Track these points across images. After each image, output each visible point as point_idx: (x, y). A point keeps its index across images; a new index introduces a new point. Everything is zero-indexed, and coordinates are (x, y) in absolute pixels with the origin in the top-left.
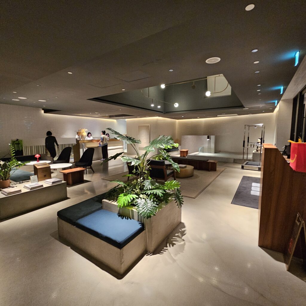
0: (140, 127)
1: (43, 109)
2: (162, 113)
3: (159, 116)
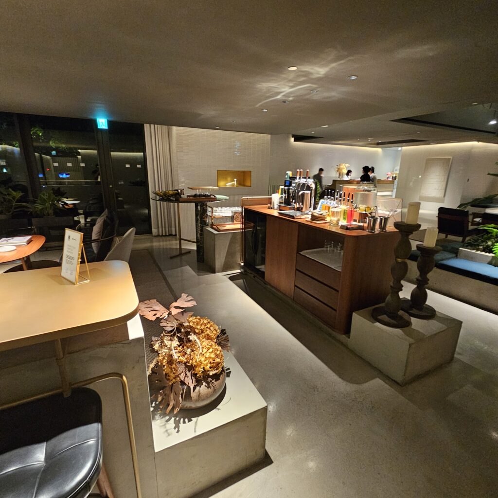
0: (430, 161)
1: (293, 136)
2: (493, 135)
3: (478, 141)
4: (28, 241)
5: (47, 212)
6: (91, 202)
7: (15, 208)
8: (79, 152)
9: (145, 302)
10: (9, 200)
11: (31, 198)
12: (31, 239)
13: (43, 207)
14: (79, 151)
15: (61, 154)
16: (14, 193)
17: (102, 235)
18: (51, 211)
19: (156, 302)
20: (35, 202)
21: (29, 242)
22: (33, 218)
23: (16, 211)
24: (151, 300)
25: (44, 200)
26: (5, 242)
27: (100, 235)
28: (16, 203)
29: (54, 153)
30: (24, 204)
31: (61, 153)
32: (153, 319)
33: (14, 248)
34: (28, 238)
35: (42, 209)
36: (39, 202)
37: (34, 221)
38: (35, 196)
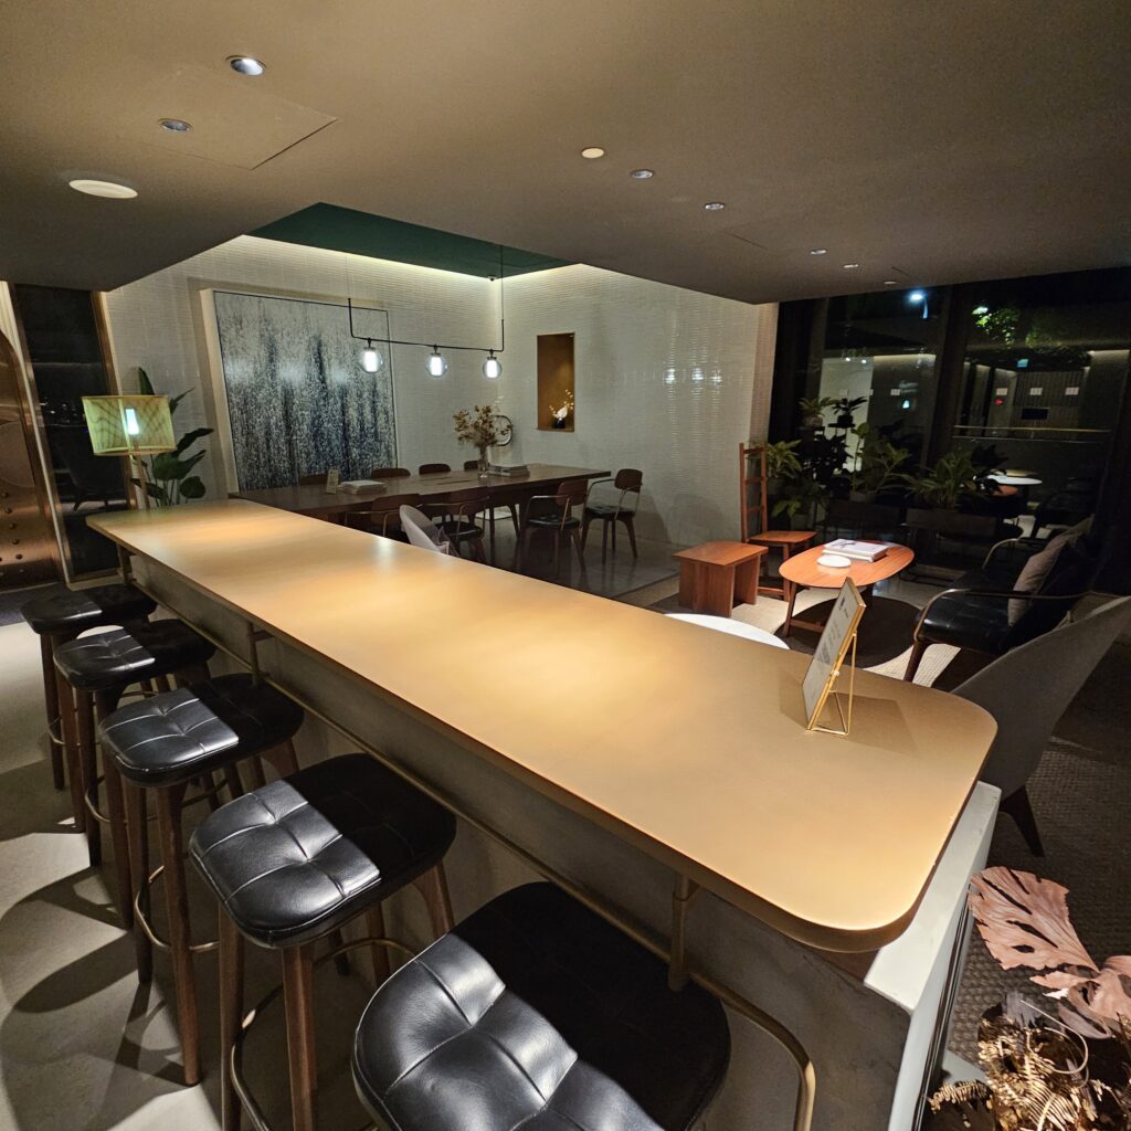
4: (876, 555)
5: (943, 499)
6: (1070, 486)
7: (886, 483)
8: (1089, 357)
9: (1022, 876)
10: (882, 466)
11: (923, 466)
12: (886, 550)
13: (939, 486)
14: (1092, 353)
15: (1041, 365)
16: (894, 452)
17: (1045, 585)
18: (952, 498)
19: (1062, 898)
20: (926, 475)
21: (879, 557)
22: (914, 507)
23: (887, 490)
24: (1045, 882)
25: (947, 472)
26: (838, 547)
27: (1038, 582)
28: (892, 471)
29: (1023, 362)
30: (905, 476)
31: (1044, 362)
32: (1010, 960)
33: (848, 563)
34: (880, 548)
35: (935, 492)
36: (936, 475)
37: (912, 514)
38: (931, 463)
